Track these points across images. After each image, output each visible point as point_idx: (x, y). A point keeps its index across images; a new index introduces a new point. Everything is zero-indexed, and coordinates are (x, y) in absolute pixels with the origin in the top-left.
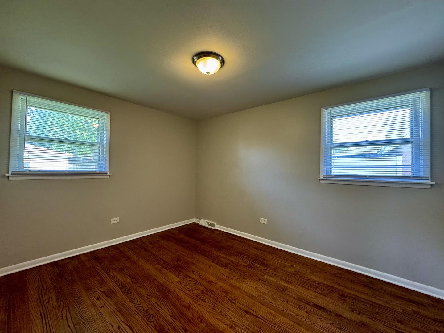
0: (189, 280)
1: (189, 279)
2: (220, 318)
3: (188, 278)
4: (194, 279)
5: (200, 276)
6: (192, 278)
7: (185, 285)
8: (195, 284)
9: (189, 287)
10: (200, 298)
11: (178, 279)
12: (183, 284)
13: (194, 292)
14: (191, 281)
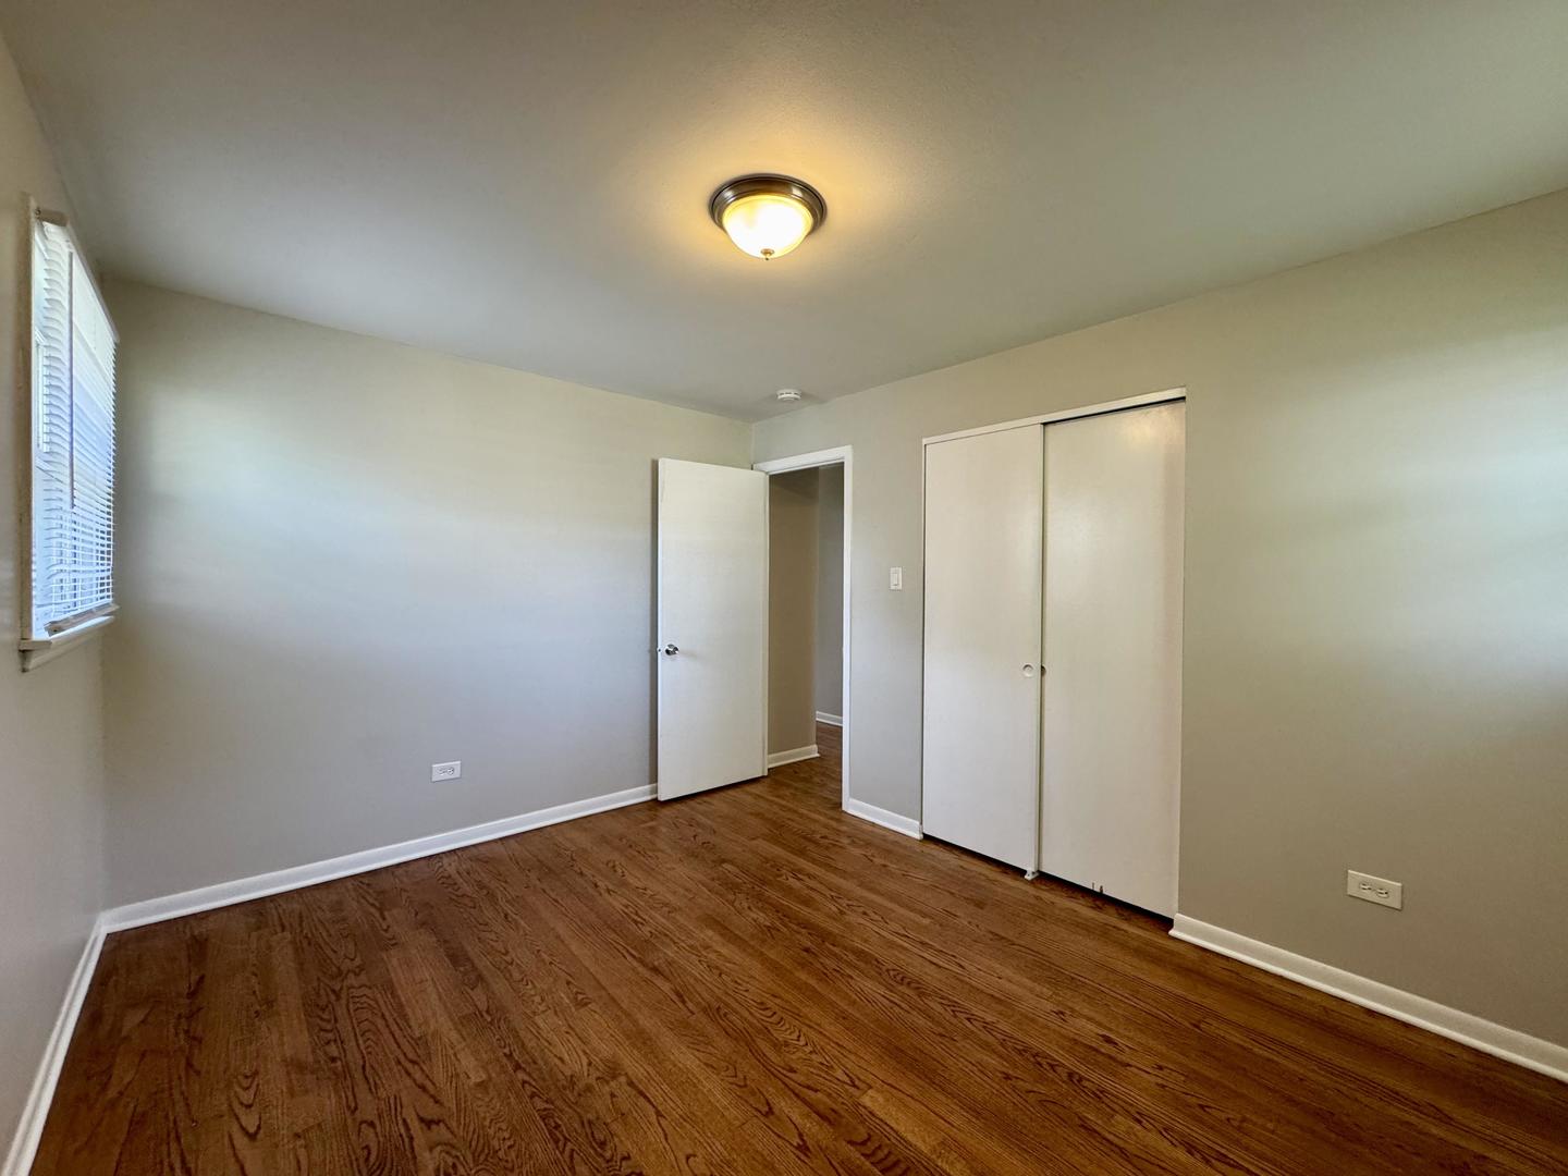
0: (816, 1091)
1: (819, 1095)
2: (728, 965)
3: (821, 1108)
4: (797, 1095)
5: (770, 1111)
6: (804, 1101)
7: (832, 1067)
8: (792, 1070)
9: (814, 1056)
10: (775, 1013)
11: (866, 1100)
12: (839, 1074)
13: (795, 1036)
14: (809, 1087)
